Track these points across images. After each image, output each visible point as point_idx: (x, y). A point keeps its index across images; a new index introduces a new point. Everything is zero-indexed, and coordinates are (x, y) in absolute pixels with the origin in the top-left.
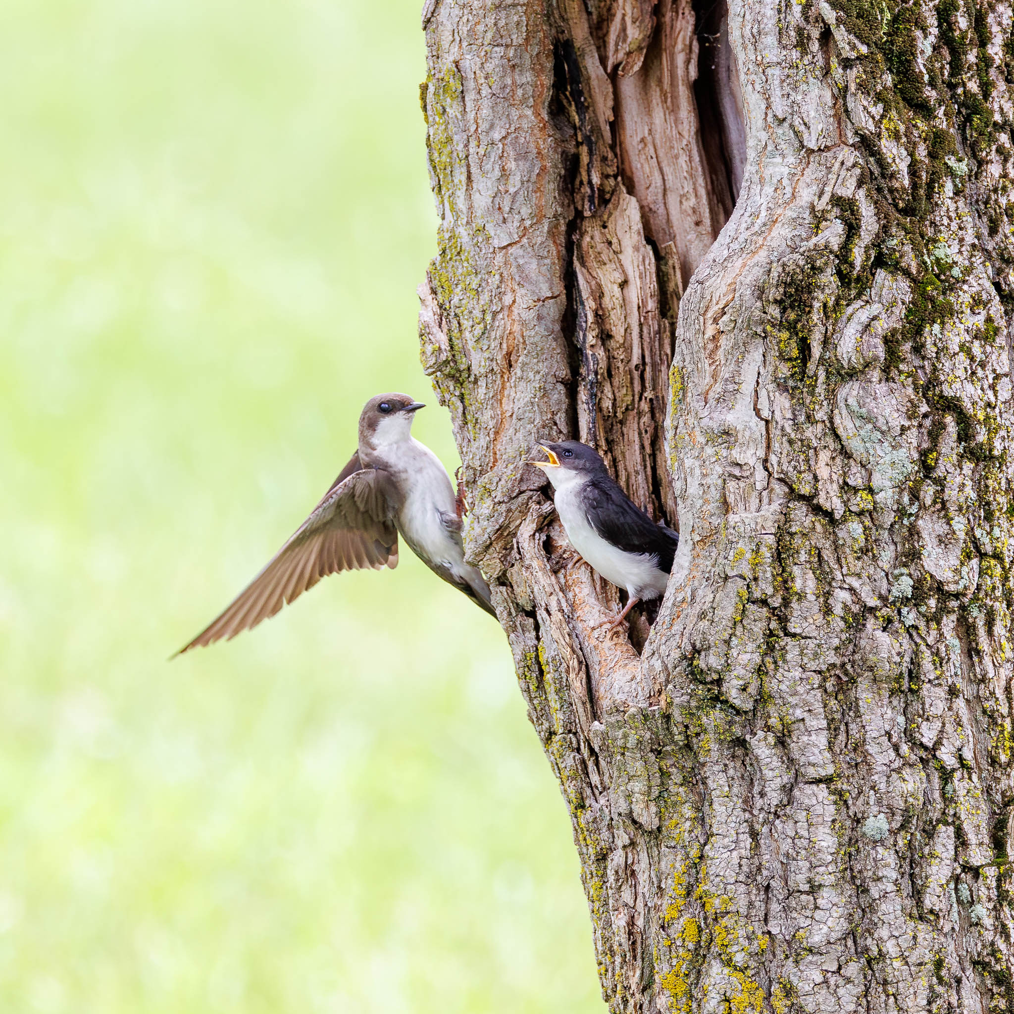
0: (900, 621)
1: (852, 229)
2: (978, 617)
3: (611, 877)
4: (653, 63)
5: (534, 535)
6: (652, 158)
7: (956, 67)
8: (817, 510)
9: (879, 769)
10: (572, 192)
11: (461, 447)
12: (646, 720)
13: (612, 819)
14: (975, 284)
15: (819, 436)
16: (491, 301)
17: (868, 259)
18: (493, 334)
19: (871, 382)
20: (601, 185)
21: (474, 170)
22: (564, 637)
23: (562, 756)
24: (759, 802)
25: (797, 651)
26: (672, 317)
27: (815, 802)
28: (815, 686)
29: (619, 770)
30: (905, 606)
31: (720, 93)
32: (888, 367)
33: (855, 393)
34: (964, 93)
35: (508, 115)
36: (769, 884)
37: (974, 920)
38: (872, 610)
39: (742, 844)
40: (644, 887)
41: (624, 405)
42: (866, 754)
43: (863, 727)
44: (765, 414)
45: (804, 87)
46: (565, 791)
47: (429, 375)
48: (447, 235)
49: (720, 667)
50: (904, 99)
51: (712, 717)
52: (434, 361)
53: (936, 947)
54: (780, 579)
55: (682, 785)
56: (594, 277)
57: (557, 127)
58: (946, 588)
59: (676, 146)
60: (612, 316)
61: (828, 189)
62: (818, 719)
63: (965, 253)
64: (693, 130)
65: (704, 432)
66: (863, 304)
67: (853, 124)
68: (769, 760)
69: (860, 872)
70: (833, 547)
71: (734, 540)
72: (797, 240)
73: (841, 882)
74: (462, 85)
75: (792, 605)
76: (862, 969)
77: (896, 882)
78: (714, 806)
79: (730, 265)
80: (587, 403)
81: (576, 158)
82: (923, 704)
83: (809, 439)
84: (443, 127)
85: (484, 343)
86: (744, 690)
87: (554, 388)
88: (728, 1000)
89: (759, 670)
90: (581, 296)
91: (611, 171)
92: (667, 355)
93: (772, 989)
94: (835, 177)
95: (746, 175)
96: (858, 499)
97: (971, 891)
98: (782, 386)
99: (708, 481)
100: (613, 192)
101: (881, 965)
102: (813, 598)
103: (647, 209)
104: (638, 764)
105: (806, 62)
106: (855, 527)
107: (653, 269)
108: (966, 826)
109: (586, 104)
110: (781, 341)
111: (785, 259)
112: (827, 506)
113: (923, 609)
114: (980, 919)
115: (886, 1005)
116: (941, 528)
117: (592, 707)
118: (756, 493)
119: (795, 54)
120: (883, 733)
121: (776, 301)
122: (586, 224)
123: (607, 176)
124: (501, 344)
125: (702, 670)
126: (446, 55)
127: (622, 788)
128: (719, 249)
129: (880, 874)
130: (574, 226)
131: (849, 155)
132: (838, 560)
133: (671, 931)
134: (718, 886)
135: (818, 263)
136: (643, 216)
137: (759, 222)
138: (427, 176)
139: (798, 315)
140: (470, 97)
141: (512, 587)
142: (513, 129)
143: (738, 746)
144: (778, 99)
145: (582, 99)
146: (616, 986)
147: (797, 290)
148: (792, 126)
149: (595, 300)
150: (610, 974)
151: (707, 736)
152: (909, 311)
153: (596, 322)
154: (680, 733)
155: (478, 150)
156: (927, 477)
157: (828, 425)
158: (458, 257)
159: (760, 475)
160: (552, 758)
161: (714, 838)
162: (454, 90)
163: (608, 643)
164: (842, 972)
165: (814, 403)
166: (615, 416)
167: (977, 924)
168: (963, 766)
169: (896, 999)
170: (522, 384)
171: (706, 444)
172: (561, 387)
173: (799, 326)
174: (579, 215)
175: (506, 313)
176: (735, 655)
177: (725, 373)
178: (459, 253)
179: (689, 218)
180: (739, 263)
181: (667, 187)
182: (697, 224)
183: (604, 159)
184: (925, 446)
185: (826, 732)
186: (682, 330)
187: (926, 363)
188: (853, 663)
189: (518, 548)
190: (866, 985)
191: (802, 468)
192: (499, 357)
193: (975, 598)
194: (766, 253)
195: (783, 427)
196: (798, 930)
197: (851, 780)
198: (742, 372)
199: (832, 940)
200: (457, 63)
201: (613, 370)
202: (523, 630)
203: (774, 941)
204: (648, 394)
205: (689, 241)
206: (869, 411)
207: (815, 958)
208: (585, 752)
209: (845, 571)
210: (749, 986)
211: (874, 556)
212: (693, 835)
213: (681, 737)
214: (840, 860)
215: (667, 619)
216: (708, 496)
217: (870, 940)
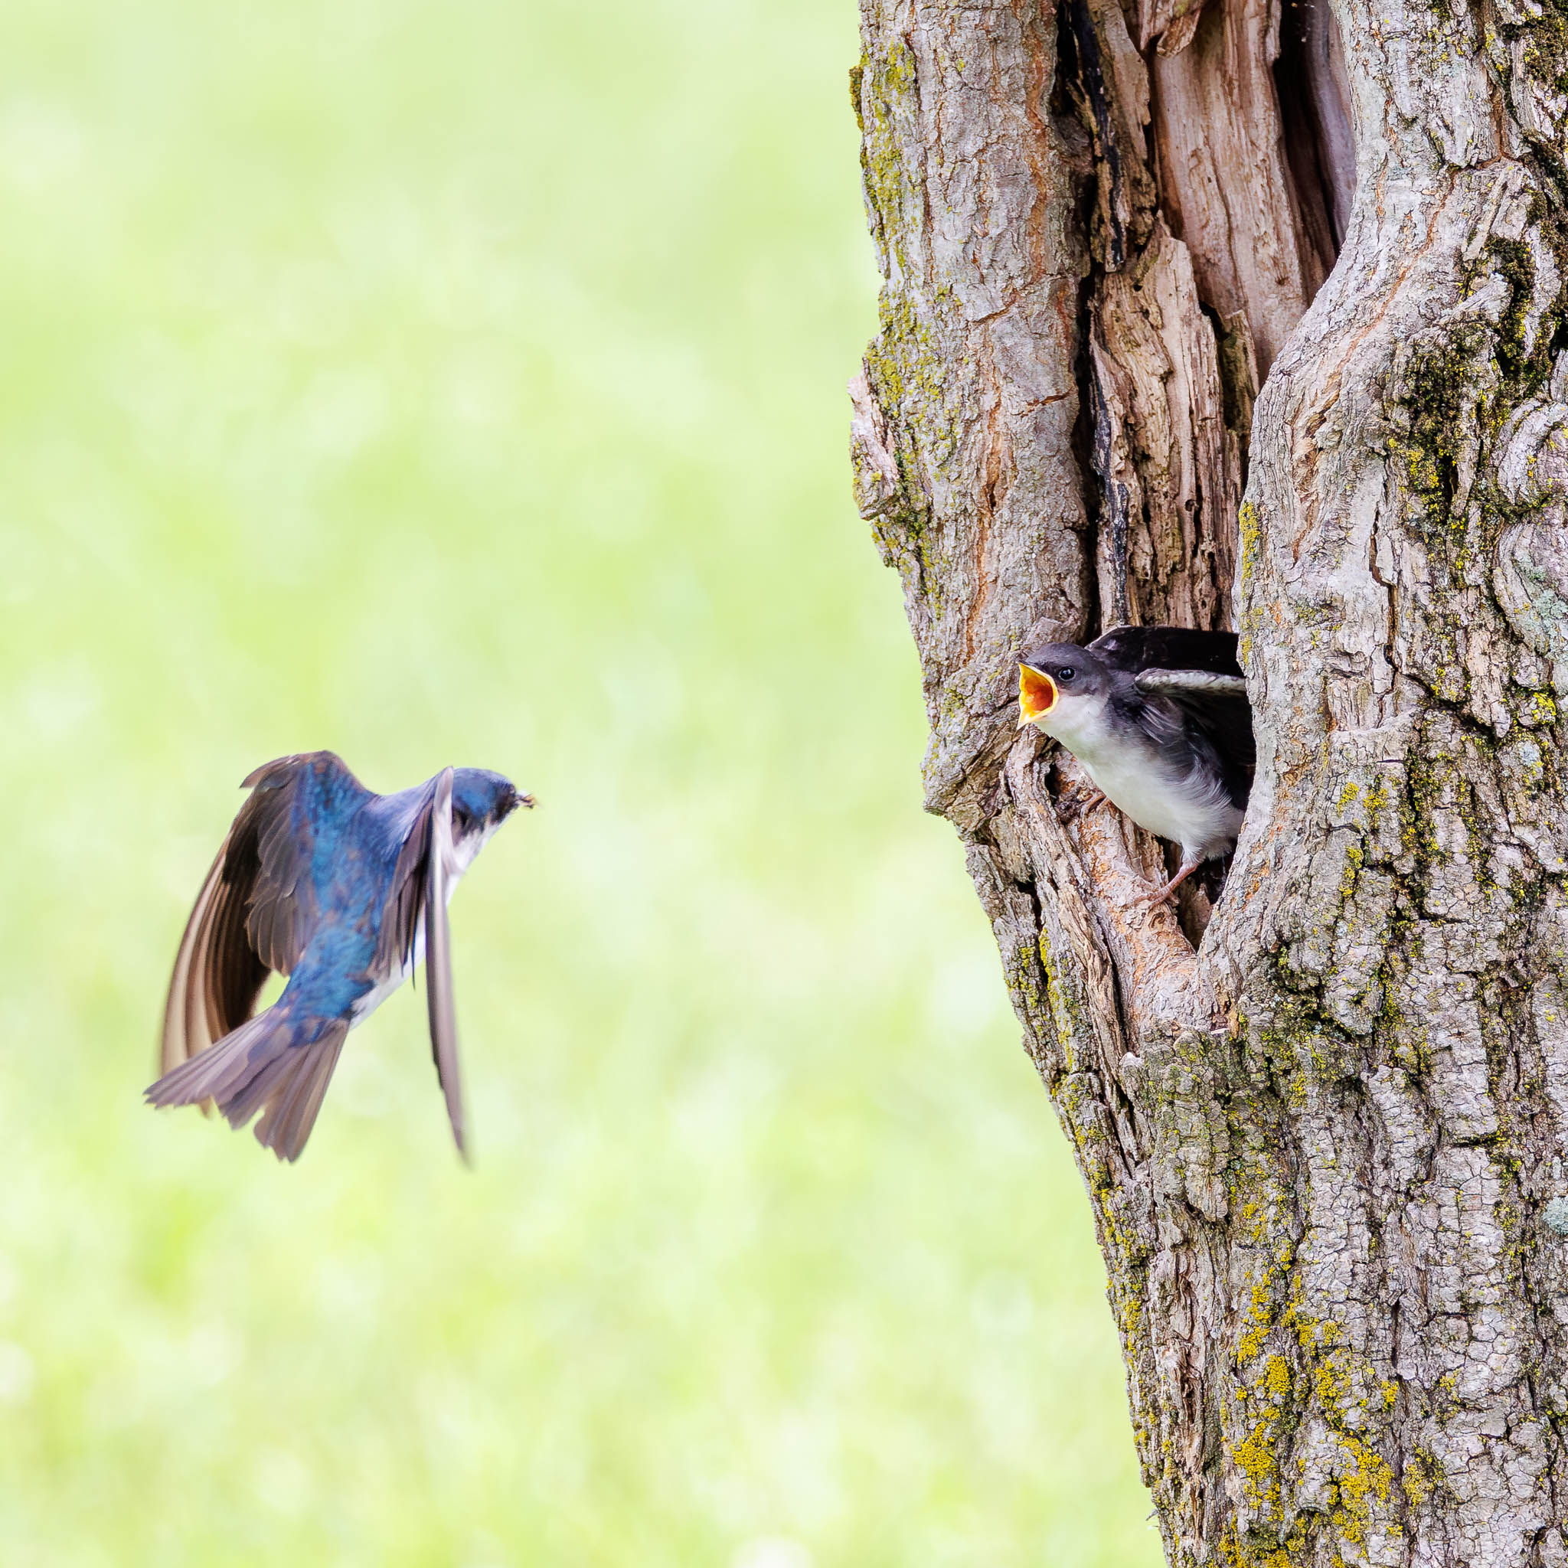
1: (1520, 289)
3: (1155, 1294)
4: (1210, 34)
5: (1031, 764)
6: (1210, 180)
8: (1469, 723)
10: (1087, 235)
11: (918, 630)
12: (1206, 1051)
13: (1155, 1204)
15: (1471, 609)
16: (963, 404)
17: (1545, 334)
18: (966, 454)
19: (1551, 525)
20: (1131, 223)
21: (935, 201)
22: (1078, 923)
23: (1076, 1107)
24: (1382, 1176)
25: (1439, 942)
26: (1243, 426)
27: (1468, 1175)
28: (1468, 996)
29: (1166, 1127)
31: (1315, 80)
33: (1526, 542)
35: (987, 116)
36: (1398, 1302)
38: (1555, 878)
39: (1356, 1242)
40: (1205, 1308)
41: (1170, 563)
42: (1547, 1101)
43: (1543, 1058)
44: (1388, 575)
45: (1444, 69)
46: (1082, 1160)
47: (867, 518)
48: (894, 303)
49: (1320, 968)
51: (1308, 1046)
52: (874, 497)
54: (1412, 830)
55: (1262, 1150)
56: (1122, 366)
57: (1062, 134)
59: (1247, 161)
60: (1151, 427)
61: (1484, 227)
62: (1472, 1047)
64: (1273, 137)
65: (1294, 605)
66: (1539, 404)
67: (1521, 126)
69: (1539, 1283)
70: (1494, 781)
71: (1341, 771)
72: (1436, 307)
73: (1510, 1298)
74: (916, 70)
75: (1431, 870)
76: (1543, 1433)
78: (1313, 1183)
79: (1331, 346)
80: (1113, 561)
81: (1093, 182)
83: (1455, 614)
84: (887, 135)
85: (953, 469)
87: (1061, 538)
88: (1335, 1483)
89: (1381, 971)
90: (1101, 395)
91: (1147, 201)
92: (1235, 484)
93: (1405, 1465)
94: (1494, 208)
95: (1356, 206)
96: (1533, 705)
98: (1413, 533)
99: (1300, 680)
100: (1150, 234)
102: (1461, 859)
103: (1202, 260)
104: (1195, 1118)
105: (1447, 31)
106: (1528, 750)
107: (1213, 353)
109: (1108, 98)
110: (1412, 462)
111: (1417, 336)
112: (1484, 717)
117: (1123, 1030)
118: (1374, 698)
119: (1430, 19)
121: (1403, 401)
122: (1109, 282)
123: (1141, 210)
124: (978, 470)
125: (1292, 972)
126: (890, 25)
127: (1170, 1156)
128: (1315, 320)
130: (1090, 287)
131: (1515, 175)
132: (1502, 801)
133: (1247, 1376)
134: (1319, 1306)
135: (1468, 342)
136: (1196, 272)
137: (1377, 278)
138: (863, 211)
139: (1437, 422)
140: (928, 88)
141: (998, 846)
142: (994, 137)
143: (1349, 1089)
144: (1404, 89)
145: (1102, 91)
146: (1163, 1460)
147: (1435, 382)
148: (1426, 131)
149: (1123, 401)
150: (1153, 1443)
151: (1301, 1074)
153: (1126, 436)
154: (1259, 1070)
155: (942, 171)
157: (1485, 592)
158: (911, 337)
159: (1381, 670)
160: (1062, 1110)
161: (1312, 1232)
162: (902, 76)
163: (1147, 932)
164: (1511, 1437)
165: (1463, 558)
166: (1156, 580)
170: (1012, 532)
171: (1297, 623)
172: (1071, 536)
173: (1439, 439)
174: (1098, 269)
175: (985, 422)
176: (1344, 948)
177: (1325, 513)
178: (912, 330)
179: (1267, 274)
180: (1345, 343)
181: (1234, 225)
182: (1281, 282)
183: (1136, 183)
185: (1484, 1067)
186: (1258, 446)
188: (1526, 960)
189: (1007, 785)
190: (1549, 1458)
191: (1446, 659)
192: (976, 491)
194: (1388, 326)
195: (1415, 595)
196: (1443, 1374)
197: (1524, 1140)
198: (1352, 510)
199: (1496, 1389)
200: (907, 37)
201: (1152, 510)
202: (1016, 913)
203: (1406, 1390)
204: (1207, 546)
205: (1267, 308)
206: (1548, 571)
207: (1470, 1417)
208: (1113, 1100)
209: (1512, 817)
210: (1368, 1460)
211: (1557, 794)
212: (1280, 1226)
213: (1261, 1076)
214: (1506, 1265)
215: (1239, 893)
216: (1300, 704)
217: (1554, 1389)
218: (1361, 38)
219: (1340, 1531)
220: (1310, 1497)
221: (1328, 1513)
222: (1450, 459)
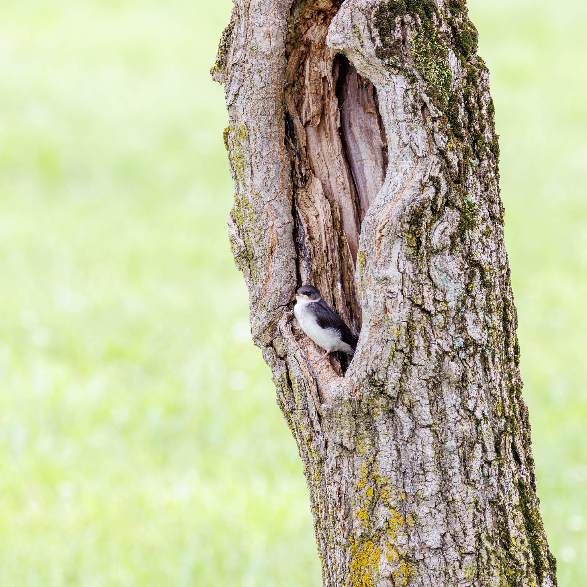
0: (458, 357)
1: (438, 190)
2: (489, 354)
3: (329, 470)
5: (286, 324)
6: (323, 161)
7: (470, 120)
8: (424, 310)
9: (451, 420)
12: (351, 403)
14: (482, 212)
15: (424, 279)
16: (263, 225)
17: (443, 202)
18: (265, 239)
19: (445, 255)
21: (254, 169)
23: (301, 419)
24: (400, 437)
25: (416, 371)
27: (425, 435)
28: (424, 386)
29: (337, 424)
30: (460, 350)
32: (451, 249)
33: (438, 260)
34: (474, 130)
35: (269, 145)
36: (405, 471)
37: (490, 484)
38: (447, 353)
39: (393, 455)
40: (345, 474)
41: (321, 268)
42: (446, 415)
43: (445, 403)
44: (402, 270)
45: (415, 130)
48: (240, 197)
49: (384, 379)
50: (454, 134)
51: (380, 401)
52: (238, 252)
53: (475, 496)
54: (408, 341)
55: (365, 430)
58: (477, 342)
59: (333, 156)
61: (428, 173)
62: (425, 400)
63: (478, 199)
65: (376, 279)
66: (440, 222)
67: (437, 145)
68: (405, 418)
69: (444, 465)
70: (431, 326)
71: (391, 325)
73: (436, 469)
74: (248, 132)
75: (414, 352)
76: (445, 506)
77: (459, 469)
78: (380, 439)
79: (386, 207)
80: (305, 268)
82: (468, 392)
83: (420, 280)
84: (239, 151)
85: (261, 243)
86: (394, 389)
87: (291, 261)
88: (388, 522)
89: (400, 380)
90: (301, 222)
91: (308, 167)
93: (407, 516)
94: (430, 168)
95: (390, 168)
96: (441, 305)
97: (488, 471)
98: (409, 258)
99: (377, 300)
100: (309, 177)
101: (453, 504)
102: (423, 348)
104: (346, 422)
105: (416, 119)
106: (440, 318)
108: (486, 444)
110: (409, 239)
111: (411, 204)
112: (428, 309)
113: (468, 352)
114: (492, 483)
115: (455, 521)
116: (474, 317)
118: (398, 304)
119: (411, 116)
120: (453, 405)
121: (407, 222)
122: (299, 190)
124: (268, 243)
125: (375, 380)
126: (240, 120)
128: (379, 200)
129: (453, 466)
131: (436, 159)
132: (433, 332)
133: (361, 493)
134: (383, 473)
137: (397, 188)
139: (416, 228)
140: (252, 137)
141: (274, 347)
142: (271, 151)
143: (391, 413)
144: (404, 136)
145: (295, 137)
147: (416, 217)
148: (411, 147)
149: (306, 223)
151: (377, 409)
152: (459, 224)
153: (308, 233)
154: (365, 408)
155: (256, 160)
156: (468, 295)
157: (427, 274)
158: (246, 207)
159: (400, 296)
161: (380, 452)
162: (245, 134)
163: (325, 370)
164: (437, 508)
165: (422, 265)
166: (317, 273)
167: (491, 486)
168: (485, 418)
169: (459, 519)
170: (277, 260)
171: (377, 284)
172: (293, 261)
173: (417, 232)
174: (296, 186)
175: (270, 230)
176: (390, 374)
177: (384, 253)
178: (247, 205)
179: (340, 187)
180: (390, 206)
181: (330, 173)
182: (344, 189)
183: (305, 162)
184: (467, 282)
185: (429, 405)
187: (466, 246)
188: (440, 375)
189: (280, 330)
190: (446, 513)
191: (418, 293)
192: (267, 249)
193: (487, 346)
194: (402, 201)
195: (409, 276)
196: (418, 491)
197: (439, 426)
198: (392, 252)
199: (433, 495)
200: (245, 123)
201: (315, 253)
202: (279, 366)
203: (407, 495)
204: (330, 263)
206: (445, 268)
207: (426, 502)
209: (436, 336)
210: (397, 515)
211: (447, 330)
212: (370, 451)
213: (366, 410)
214: (435, 460)
215: (359, 359)
216: (378, 306)
217: (448, 494)
218: (391, 122)
219: (389, 535)
220: (381, 526)
221: (386, 530)
222: (420, 237)
